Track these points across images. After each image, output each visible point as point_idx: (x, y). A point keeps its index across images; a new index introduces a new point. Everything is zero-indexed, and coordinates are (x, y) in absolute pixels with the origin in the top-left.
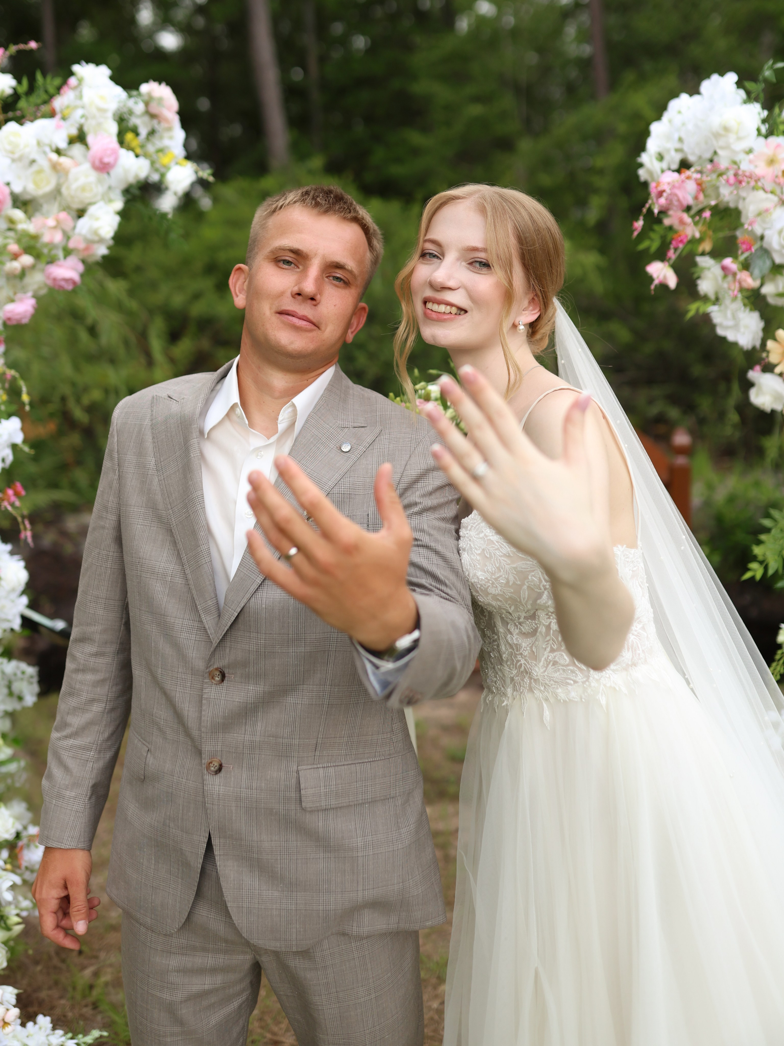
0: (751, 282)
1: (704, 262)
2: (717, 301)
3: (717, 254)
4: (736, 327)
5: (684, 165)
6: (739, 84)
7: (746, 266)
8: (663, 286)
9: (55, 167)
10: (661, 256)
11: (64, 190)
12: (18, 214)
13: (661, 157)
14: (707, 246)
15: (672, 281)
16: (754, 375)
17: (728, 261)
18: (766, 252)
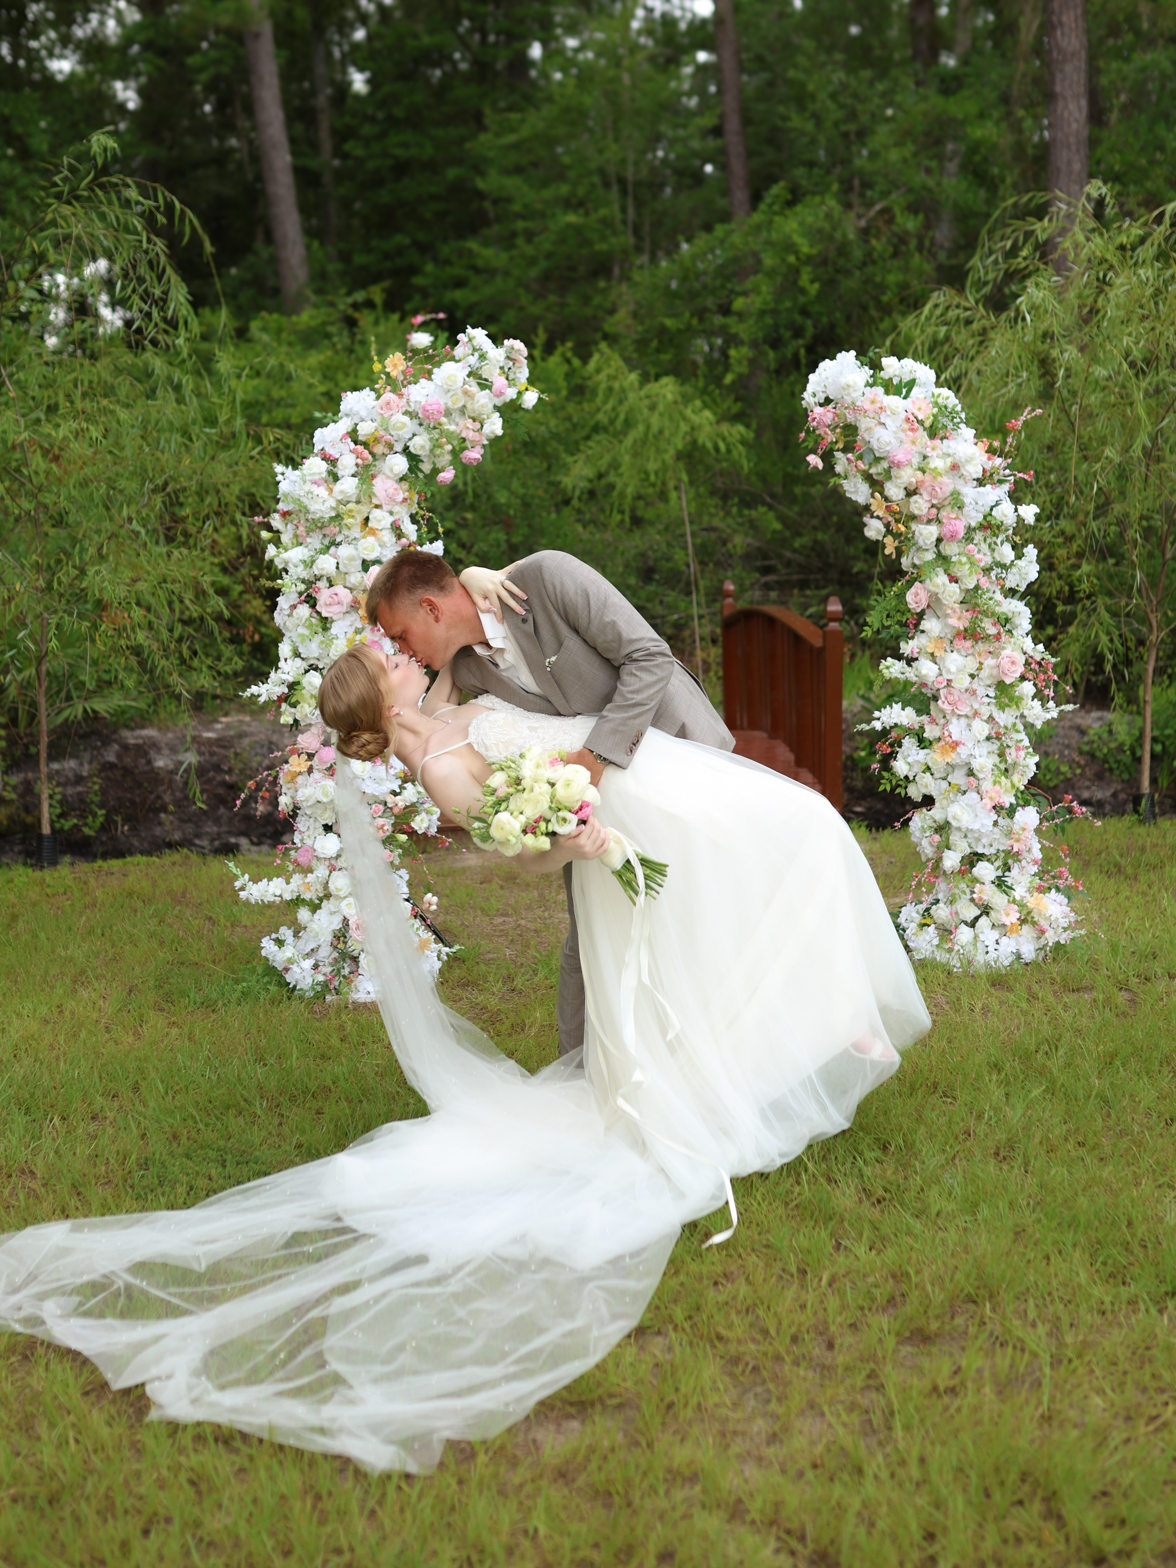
0: (862, 466)
1: (838, 455)
2: (846, 478)
3: (845, 450)
4: (856, 492)
5: (828, 401)
6: (857, 358)
7: (860, 457)
8: (816, 468)
9: (466, 393)
10: (814, 451)
11: (469, 406)
12: (444, 420)
13: (814, 395)
14: (841, 445)
15: (820, 466)
16: (866, 519)
17: (850, 455)
18: (871, 450)
